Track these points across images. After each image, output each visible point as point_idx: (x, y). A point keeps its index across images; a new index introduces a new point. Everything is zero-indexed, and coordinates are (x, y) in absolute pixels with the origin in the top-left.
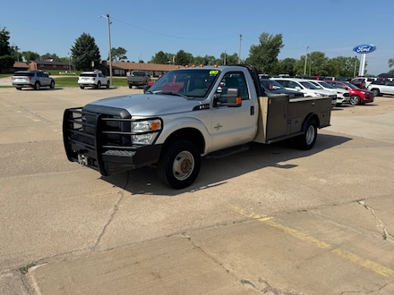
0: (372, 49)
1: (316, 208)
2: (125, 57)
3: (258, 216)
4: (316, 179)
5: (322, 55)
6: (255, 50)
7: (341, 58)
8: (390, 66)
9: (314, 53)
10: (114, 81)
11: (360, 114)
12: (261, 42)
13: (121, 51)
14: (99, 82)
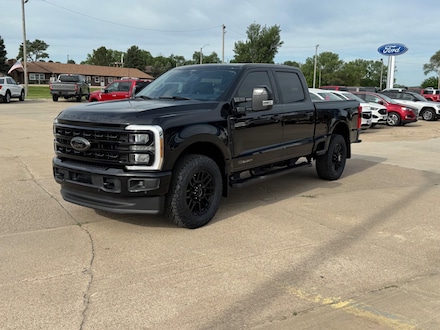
0: (403, 50)
1: (408, 281)
2: (46, 55)
3: (328, 301)
4: (388, 235)
5: (335, 57)
6: (241, 49)
7: (361, 62)
8: (426, 73)
9: (323, 55)
10: (31, 90)
11: (406, 138)
12: (250, 37)
13: (38, 46)
14: (8, 91)
